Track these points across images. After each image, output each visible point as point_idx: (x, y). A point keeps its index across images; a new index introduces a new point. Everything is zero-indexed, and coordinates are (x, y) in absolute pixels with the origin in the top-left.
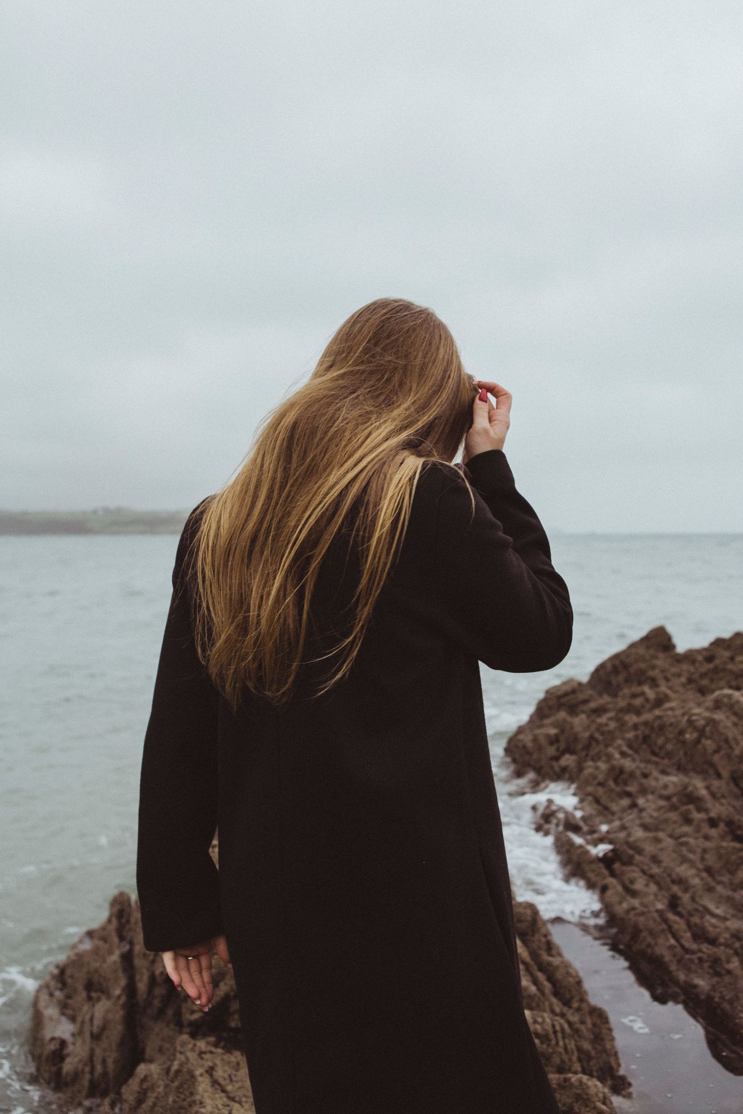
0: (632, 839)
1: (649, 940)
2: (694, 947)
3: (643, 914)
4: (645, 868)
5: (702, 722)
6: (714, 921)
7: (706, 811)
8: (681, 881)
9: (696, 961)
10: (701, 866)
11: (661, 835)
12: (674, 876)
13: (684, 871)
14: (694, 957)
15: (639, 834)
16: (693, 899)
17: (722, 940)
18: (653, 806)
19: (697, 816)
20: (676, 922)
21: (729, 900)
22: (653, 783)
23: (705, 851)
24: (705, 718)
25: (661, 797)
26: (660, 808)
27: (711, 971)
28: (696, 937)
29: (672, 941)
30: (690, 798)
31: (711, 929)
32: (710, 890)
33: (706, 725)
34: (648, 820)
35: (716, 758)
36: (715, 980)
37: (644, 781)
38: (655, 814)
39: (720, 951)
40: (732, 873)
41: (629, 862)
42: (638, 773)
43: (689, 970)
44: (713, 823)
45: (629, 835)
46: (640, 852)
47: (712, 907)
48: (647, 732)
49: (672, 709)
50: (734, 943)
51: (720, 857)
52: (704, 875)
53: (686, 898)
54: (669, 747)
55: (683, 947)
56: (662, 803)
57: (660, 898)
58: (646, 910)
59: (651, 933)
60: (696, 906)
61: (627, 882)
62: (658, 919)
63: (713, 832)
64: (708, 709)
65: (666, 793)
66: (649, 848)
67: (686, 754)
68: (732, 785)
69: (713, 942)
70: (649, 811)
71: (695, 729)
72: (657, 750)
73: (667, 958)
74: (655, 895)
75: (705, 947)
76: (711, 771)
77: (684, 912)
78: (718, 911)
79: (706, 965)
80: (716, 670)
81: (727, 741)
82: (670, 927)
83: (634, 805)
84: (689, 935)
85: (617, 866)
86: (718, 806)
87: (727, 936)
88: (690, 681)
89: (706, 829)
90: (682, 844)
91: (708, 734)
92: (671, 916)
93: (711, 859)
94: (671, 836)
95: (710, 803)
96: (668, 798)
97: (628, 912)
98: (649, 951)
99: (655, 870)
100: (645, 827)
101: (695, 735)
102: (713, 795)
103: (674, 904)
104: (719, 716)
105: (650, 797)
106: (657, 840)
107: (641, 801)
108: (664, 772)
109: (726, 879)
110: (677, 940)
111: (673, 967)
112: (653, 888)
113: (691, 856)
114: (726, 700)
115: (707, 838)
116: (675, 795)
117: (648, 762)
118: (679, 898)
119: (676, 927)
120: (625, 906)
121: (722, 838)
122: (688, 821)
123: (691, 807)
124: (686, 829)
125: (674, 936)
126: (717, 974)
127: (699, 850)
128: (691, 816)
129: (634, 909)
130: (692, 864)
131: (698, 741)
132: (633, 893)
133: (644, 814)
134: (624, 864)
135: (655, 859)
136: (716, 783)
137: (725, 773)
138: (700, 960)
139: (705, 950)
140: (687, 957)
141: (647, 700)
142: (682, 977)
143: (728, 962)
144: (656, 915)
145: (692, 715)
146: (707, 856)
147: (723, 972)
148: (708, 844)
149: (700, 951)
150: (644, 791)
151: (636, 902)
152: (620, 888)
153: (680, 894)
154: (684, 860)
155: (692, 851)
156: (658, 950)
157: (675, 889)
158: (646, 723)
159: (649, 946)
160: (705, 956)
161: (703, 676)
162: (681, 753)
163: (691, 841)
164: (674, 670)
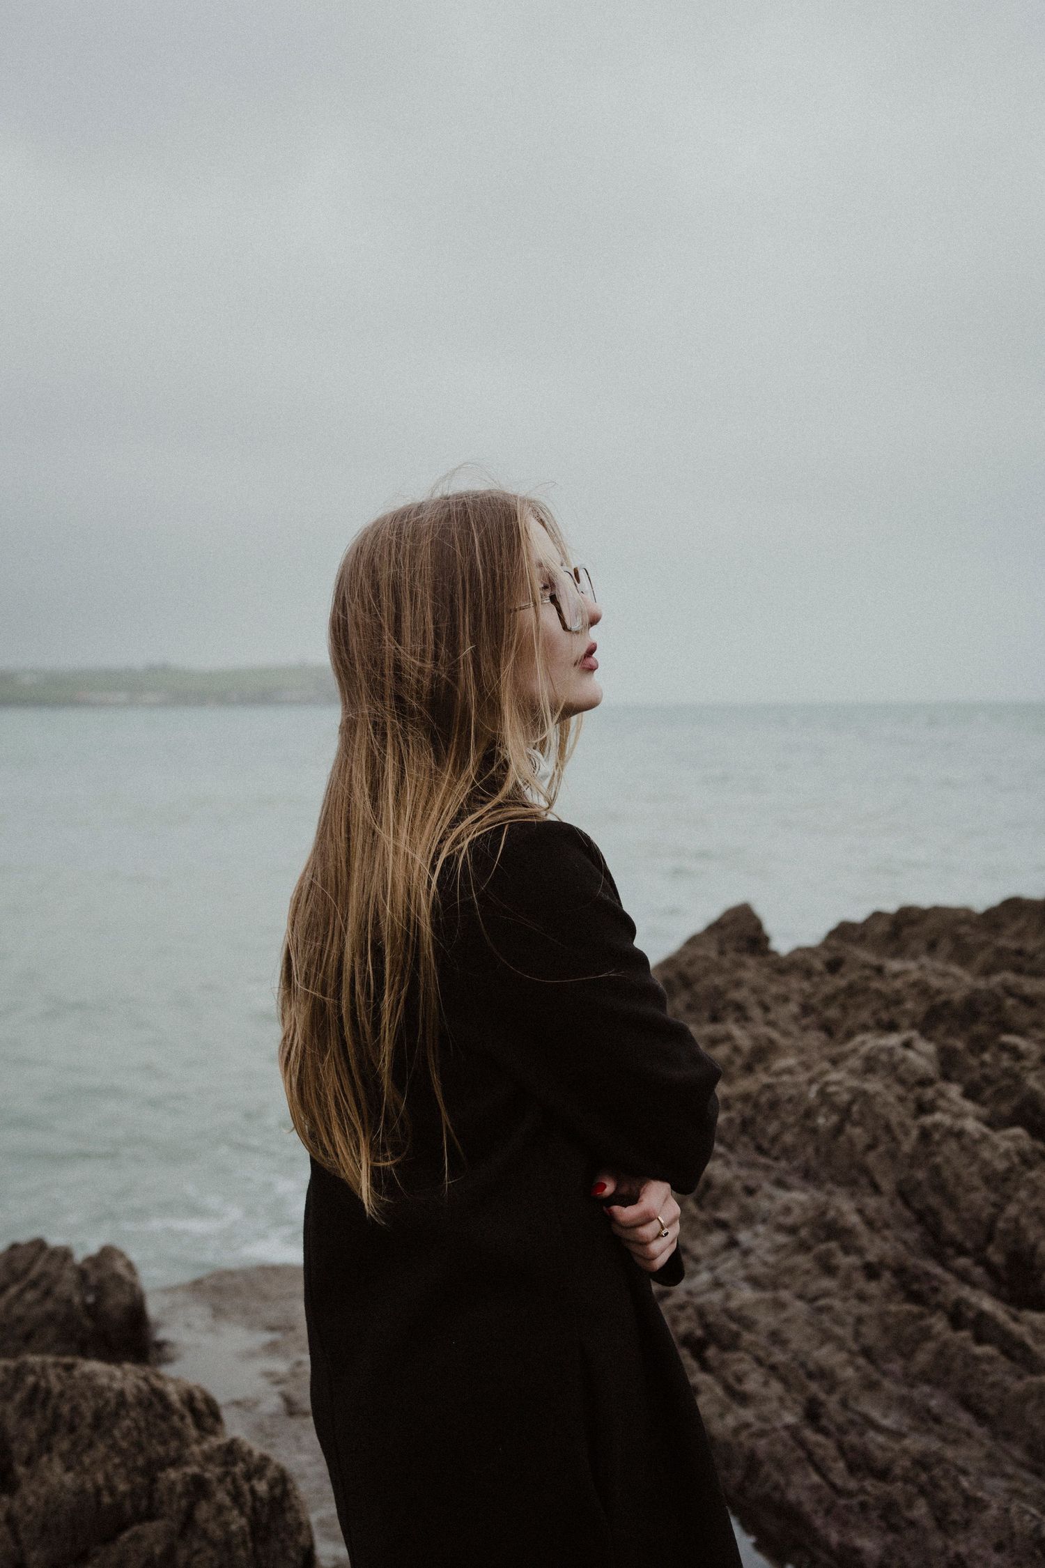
0: (733, 1304)
1: (777, 1477)
2: (852, 1485)
3: (761, 1434)
4: (761, 1354)
5: (846, 1097)
6: (881, 1439)
7: (860, 1251)
8: (822, 1374)
9: (857, 1509)
10: (855, 1347)
11: (785, 1295)
12: (811, 1366)
13: (826, 1355)
14: (854, 1502)
15: (746, 1294)
16: (844, 1404)
17: (898, 1471)
18: (767, 1245)
19: (845, 1261)
20: (819, 1445)
21: (904, 1403)
22: (765, 1204)
23: (860, 1320)
24: (851, 1090)
25: (780, 1228)
26: (778, 1249)
27: (883, 1524)
28: (852, 1469)
29: (815, 1478)
30: (833, 1230)
31: (878, 1454)
32: (871, 1386)
33: (851, 1103)
34: (759, 1270)
35: (871, 1158)
36: (890, 1538)
37: (749, 1201)
38: (771, 1259)
39: (896, 1490)
40: (908, 1356)
41: (731, 1344)
42: (737, 1186)
43: (845, 1524)
44: (871, 1272)
45: (728, 1297)
46: (749, 1325)
47: (876, 1414)
48: (748, 1112)
49: (789, 1071)
50: (917, 1475)
51: (886, 1329)
52: (861, 1361)
53: (832, 1402)
54: (788, 1138)
55: (833, 1486)
56: (781, 1239)
57: (789, 1403)
58: (767, 1427)
59: (780, 1465)
60: (850, 1415)
61: (731, 1380)
62: (791, 1443)
63: (873, 1288)
64: (852, 1072)
65: (788, 1221)
66: (766, 1320)
67: (817, 1150)
68: (899, 1203)
69: (883, 1474)
70: (760, 1252)
71: (834, 1108)
72: (766, 1145)
73: (808, 1507)
74: (781, 1400)
75: (868, 1484)
76: (864, 1181)
77: (832, 1428)
78: (887, 1422)
79: (874, 1515)
80: (851, 991)
81: (888, 1128)
82: (810, 1456)
83: (732, 1244)
84: (841, 1465)
85: (711, 1352)
86: (878, 1242)
87: (907, 1463)
88: (806, 1009)
89: (860, 1283)
90: (821, 1310)
91: (855, 1116)
92: (810, 1435)
93: (871, 1333)
94: (800, 1297)
95: (865, 1238)
96: (792, 1230)
97: (736, 1431)
98: (777, 1495)
99: (779, 1357)
100: (755, 1282)
101: (834, 1118)
102: (869, 1223)
103: (813, 1413)
104: (873, 1085)
105: (761, 1229)
106: (779, 1305)
107: (744, 1237)
108: (781, 1184)
109: (896, 1366)
110: (824, 1476)
111: (818, 1521)
112: (776, 1387)
113: (838, 1330)
114: (884, 1057)
115: (862, 1297)
116: (804, 1224)
117: (752, 1165)
118: (822, 1404)
119: (820, 1452)
120: (730, 1421)
121: (888, 1296)
122: (829, 1269)
123: (833, 1245)
124: (827, 1283)
125: (818, 1469)
126: (894, 1528)
127: (850, 1320)
128: (834, 1262)
129: (747, 1425)
130: (841, 1345)
131: (838, 1130)
132: (743, 1399)
133: (752, 1259)
134: (724, 1348)
135: (776, 1337)
136: (872, 1202)
137: (887, 1185)
138: (863, 1506)
139: (869, 1488)
140: (842, 1502)
141: (737, 1049)
142: (834, 1537)
143: (910, 1505)
144: (784, 1434)
145: (827, 1084)
146: (864, 1329)
147: (903, 1524)
148: (865, 1309)
149: (863, 1490)
150: (748, 1218)
151: (748, 1414)
152: (719, 1391)
153: (822, 1396)
154: (827, 1337)
155: (838, 1321)
156: (792, 1495)
157: (814, 1387)
158: (746, 1098)
159: (776, 1487)
160: (871, 1501)
161: (829, 1000)
162: (810, 1150)
163: (837, 1304)
164: (774, 989)
